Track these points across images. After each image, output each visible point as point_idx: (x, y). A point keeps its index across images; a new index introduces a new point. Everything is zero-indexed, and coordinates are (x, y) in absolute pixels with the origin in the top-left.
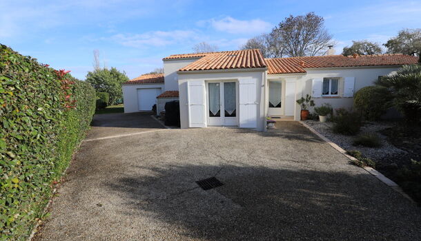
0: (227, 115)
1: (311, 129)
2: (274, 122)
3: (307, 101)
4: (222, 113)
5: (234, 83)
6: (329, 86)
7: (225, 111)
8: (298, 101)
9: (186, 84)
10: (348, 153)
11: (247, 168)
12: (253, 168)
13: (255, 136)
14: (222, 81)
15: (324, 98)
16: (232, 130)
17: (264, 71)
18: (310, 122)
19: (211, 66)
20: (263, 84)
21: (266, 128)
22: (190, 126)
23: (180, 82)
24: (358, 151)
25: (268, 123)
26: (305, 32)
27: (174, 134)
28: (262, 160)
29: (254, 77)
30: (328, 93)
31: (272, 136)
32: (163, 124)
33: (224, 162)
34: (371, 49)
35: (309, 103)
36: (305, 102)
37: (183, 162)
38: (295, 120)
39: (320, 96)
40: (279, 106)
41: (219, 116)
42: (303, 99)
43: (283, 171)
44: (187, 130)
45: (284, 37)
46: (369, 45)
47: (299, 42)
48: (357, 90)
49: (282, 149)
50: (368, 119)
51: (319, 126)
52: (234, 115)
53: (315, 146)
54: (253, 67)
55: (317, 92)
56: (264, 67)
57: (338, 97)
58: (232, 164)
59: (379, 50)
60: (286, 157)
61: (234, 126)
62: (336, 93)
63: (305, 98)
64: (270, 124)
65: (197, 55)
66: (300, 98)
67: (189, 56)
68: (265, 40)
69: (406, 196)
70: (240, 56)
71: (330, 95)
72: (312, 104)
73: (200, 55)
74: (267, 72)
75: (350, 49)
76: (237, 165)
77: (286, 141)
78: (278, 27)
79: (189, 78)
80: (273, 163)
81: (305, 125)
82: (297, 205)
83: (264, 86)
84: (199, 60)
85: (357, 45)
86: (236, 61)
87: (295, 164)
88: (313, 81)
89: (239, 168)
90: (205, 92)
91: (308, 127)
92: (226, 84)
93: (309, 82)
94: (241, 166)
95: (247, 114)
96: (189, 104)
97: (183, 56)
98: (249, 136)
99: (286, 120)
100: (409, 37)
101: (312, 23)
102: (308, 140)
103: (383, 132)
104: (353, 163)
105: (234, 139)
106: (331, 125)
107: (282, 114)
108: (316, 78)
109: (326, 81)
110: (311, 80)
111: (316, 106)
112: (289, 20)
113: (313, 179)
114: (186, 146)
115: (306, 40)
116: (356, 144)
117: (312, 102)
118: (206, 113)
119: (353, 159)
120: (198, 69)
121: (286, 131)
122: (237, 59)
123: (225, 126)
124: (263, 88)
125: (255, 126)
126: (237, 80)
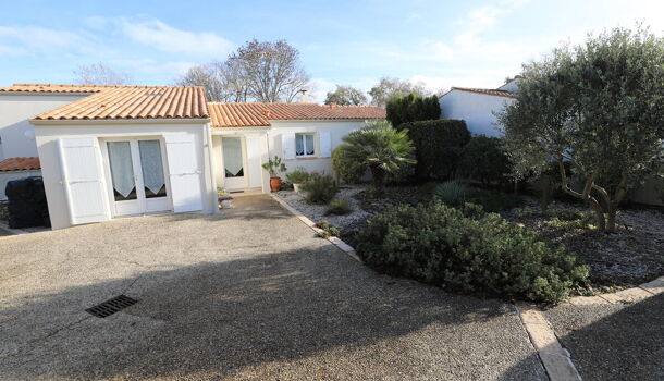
0: (149, 195)
1: (283, 203)
2: (230, 198)
3: (277, 165)
4: (140, 193)
5: (158, 141)
6: (303, 144)
7: (146, 189)
8: (264, 166)
9: (55, 144)
10: (317, 226)
11: (179, 270)
12: (189, 268)
13: (199, 223)
14: (135, 138)
15: (299, 159)
16: (161, 219)
17: (205, 123)
18: (283, 192)
19: (109, 111)
20: (205, 143)
21: (218, 208)
22: (75, 222)
23: (41, 141)
24: (326, 221)
25: (221, 200)
26: (276, 66)
27: (35, 242)
28: (205, 254)
29: (190, 133)
30: (302, 154)
31: (227, 218)
32: (5, 227)
33: (142, 269)
34: (357, 98)
35: (279, 167)
36: (274, 167)
37: (58, 285)
38: (263, 192)
39: (293, 157)
40: (241, 174)
41: (136, 198)
42: (271, 164)
43: (234, 262)
44: (67, 231)
45: (248, 69)
46: (354, 91)
47: (269, 79)
48: (334, 148)
49: (237, 234)
50: (347, 183)
51: (294, 197)
52: (163, 194)
53: (281, 224)
54: (187, 117)
55: (289, 152)
56: (205, 117)
57: (315, 158)
58: (157, 269)
59: (364, 98)
60: (241, 244)
61: (165, 212)
62: (313, 153)
63: (273, 160)
64: (225, 202)
65: (82, 90)
66: (267, 161)
67: (61, 90)
68: (219, 72)
69: (357, 258)
70: (169, 97)
71: (305, 156)
72: (284, 168)
73: (88, 89)
74: (209, 124)
75: (334, 95)
76: (165, 269)
77: (245, 223)
78: (238, 55)
79: (63, 133)
80: (221, 254)
81: (276, 198)
82: (242, 298)
83: (207, 145)
84: (87, 99)
85: (342, 90)
86: (159, 106)
87: (252, 250)
88: (283, 137)
89: (167, 273)
90: (101, 158)
91: (279, 200)
92: (143, 143)
93: (278, 138)
94: (172, 268)
95: (184, 189)
96: (68, 180)
97: (46, 89)
98: (188, 224)
99: (252, 194)
100: (390, 85)
101: (284, 55)
102: (273, 217)
103: (356, 197)
104: (318, 236)
105: (162, 231)
106: (306, 195)
107: (246, 186)
108: (285, 133)
109: (299, 137)
110: (280, 136)
111: (288, 171)
112: (252, 46)
113: (270, 263)
114: (64, 257)
115: (279, 78)
116: (328, 214)
117: (283, 166)
118: (108, 195)
119: (320, 231)
120: (80, 117)
121: (248, 209)
122: (162, 101)
123: (147, 214)
124: (206, 149)
125: (200, 208)
126: (161, 136)
